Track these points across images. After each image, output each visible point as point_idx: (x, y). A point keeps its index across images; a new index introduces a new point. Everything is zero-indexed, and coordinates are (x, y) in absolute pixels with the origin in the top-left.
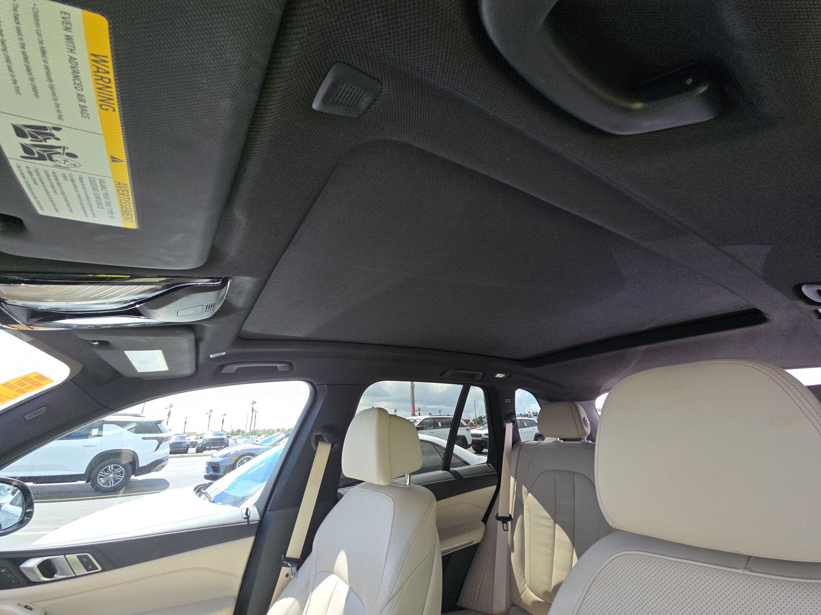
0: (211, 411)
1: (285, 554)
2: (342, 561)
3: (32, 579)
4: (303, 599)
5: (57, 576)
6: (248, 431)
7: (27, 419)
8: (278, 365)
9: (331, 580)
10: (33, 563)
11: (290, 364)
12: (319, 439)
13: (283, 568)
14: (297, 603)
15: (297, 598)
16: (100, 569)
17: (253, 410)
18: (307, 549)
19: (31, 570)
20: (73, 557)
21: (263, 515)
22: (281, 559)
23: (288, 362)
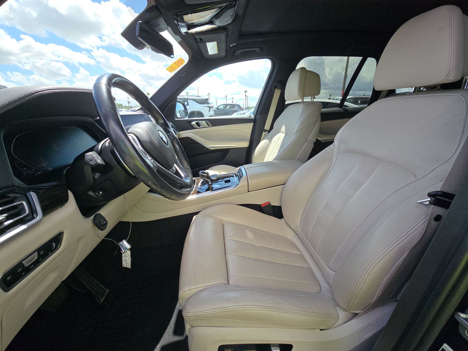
0: (226, 96)
1: (264, 128)
2: (283, 128)
3: (195, 127)
4: (270, 140)
5: (201, 127)
6: (245, 107)
7: (182, 76)
8: (257, 49)
9: (280, 134)
10: (194, 123)
11: (261, 48)
12: (276, 87)
13: (263, 132)
14: (268, 141)
15: (268, 140)
16: (211, 126)
17: (246, 96)
18: (272, 128)
19: (194, 124)
20: (204, 122)
21: (255, 116)
22: (262, 130)
23: (260, 47)
